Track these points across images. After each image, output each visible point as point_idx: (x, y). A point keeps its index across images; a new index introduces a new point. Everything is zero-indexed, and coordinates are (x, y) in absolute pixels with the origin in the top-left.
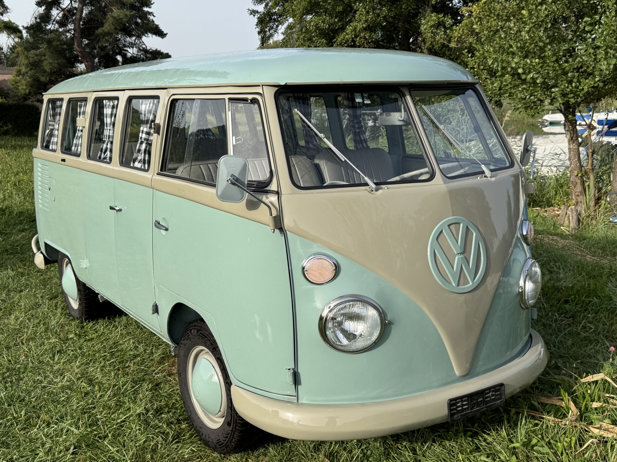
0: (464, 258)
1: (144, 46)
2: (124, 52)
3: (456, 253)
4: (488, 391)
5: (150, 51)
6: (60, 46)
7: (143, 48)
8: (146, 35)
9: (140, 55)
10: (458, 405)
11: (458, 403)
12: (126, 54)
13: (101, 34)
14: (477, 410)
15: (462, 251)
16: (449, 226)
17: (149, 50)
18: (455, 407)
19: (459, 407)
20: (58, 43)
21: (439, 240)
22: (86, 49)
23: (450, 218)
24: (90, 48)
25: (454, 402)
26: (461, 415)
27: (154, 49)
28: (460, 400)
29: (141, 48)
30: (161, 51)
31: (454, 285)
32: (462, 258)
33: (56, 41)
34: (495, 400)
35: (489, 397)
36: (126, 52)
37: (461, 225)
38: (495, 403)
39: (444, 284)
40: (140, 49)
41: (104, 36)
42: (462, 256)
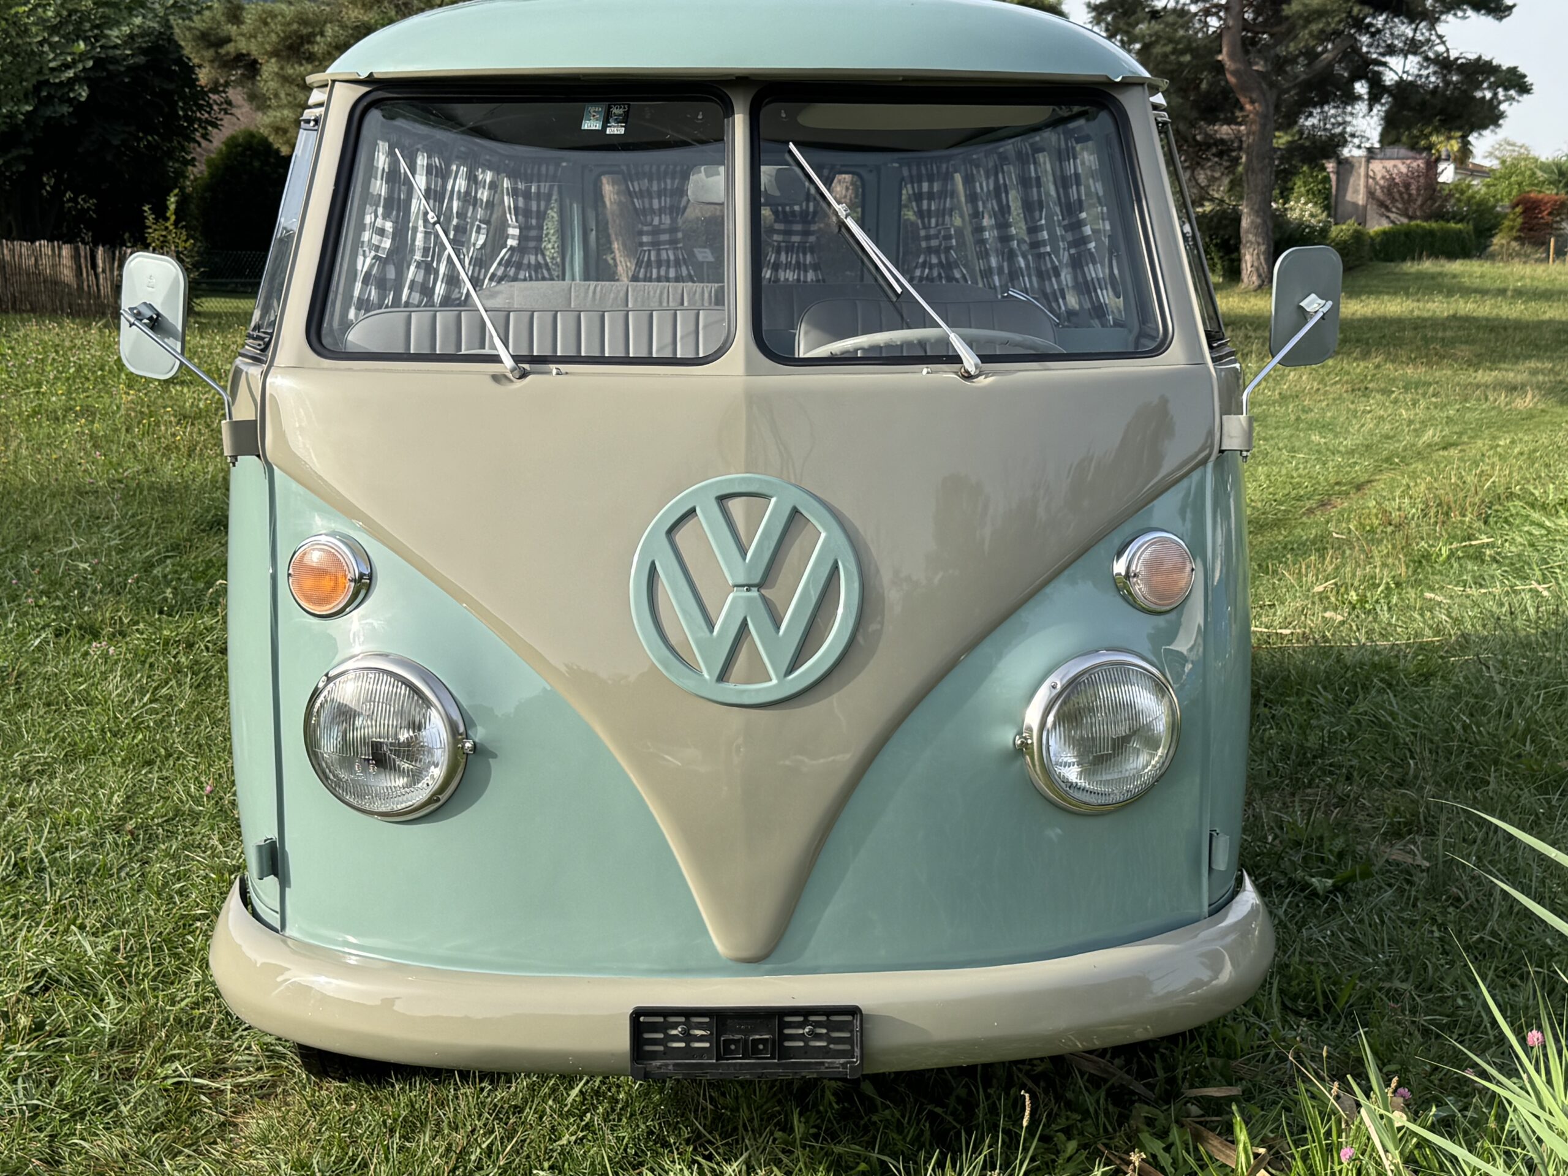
0: (759, 601)
1: (1441, 49)
2: (1376, 68)
3: (731, 583)
4: (801, 1019)
5: (1459, 62)
6: (1173, 57)
7: (1438, 55)
8: (1460, 14)
9: (1428, 76)
10: (674, 1032)
11: (675, 1026)
12: (1379, 74)
13: (1300, 15)
14: (741, 1064)
15: (757, 580)
16: (722, 499)
17: (1457, 59)
18: (661, 1036)
19: (675, 1038)
20: (1169, 48)
21: (680, 537)
22: (1257, 64)
23: (734, 478)
24: (1266, 61)
25: (661, 1019)
26: (675, 1065)
27: (1473, 56)
28: (682, 1019)
29: (1431, 55)
30: (1494, 63)
31: (707, 676)
32: (750, 600)
33: (1162, 42)
34: (825, 1052)
35: (801, 1037)
36: (1381, 69)
37: (773, 500)
38: (823, 1063)
39: (666, 667)
40: (1427, 58)
41: (1308, 21)
42: (754, 593)
